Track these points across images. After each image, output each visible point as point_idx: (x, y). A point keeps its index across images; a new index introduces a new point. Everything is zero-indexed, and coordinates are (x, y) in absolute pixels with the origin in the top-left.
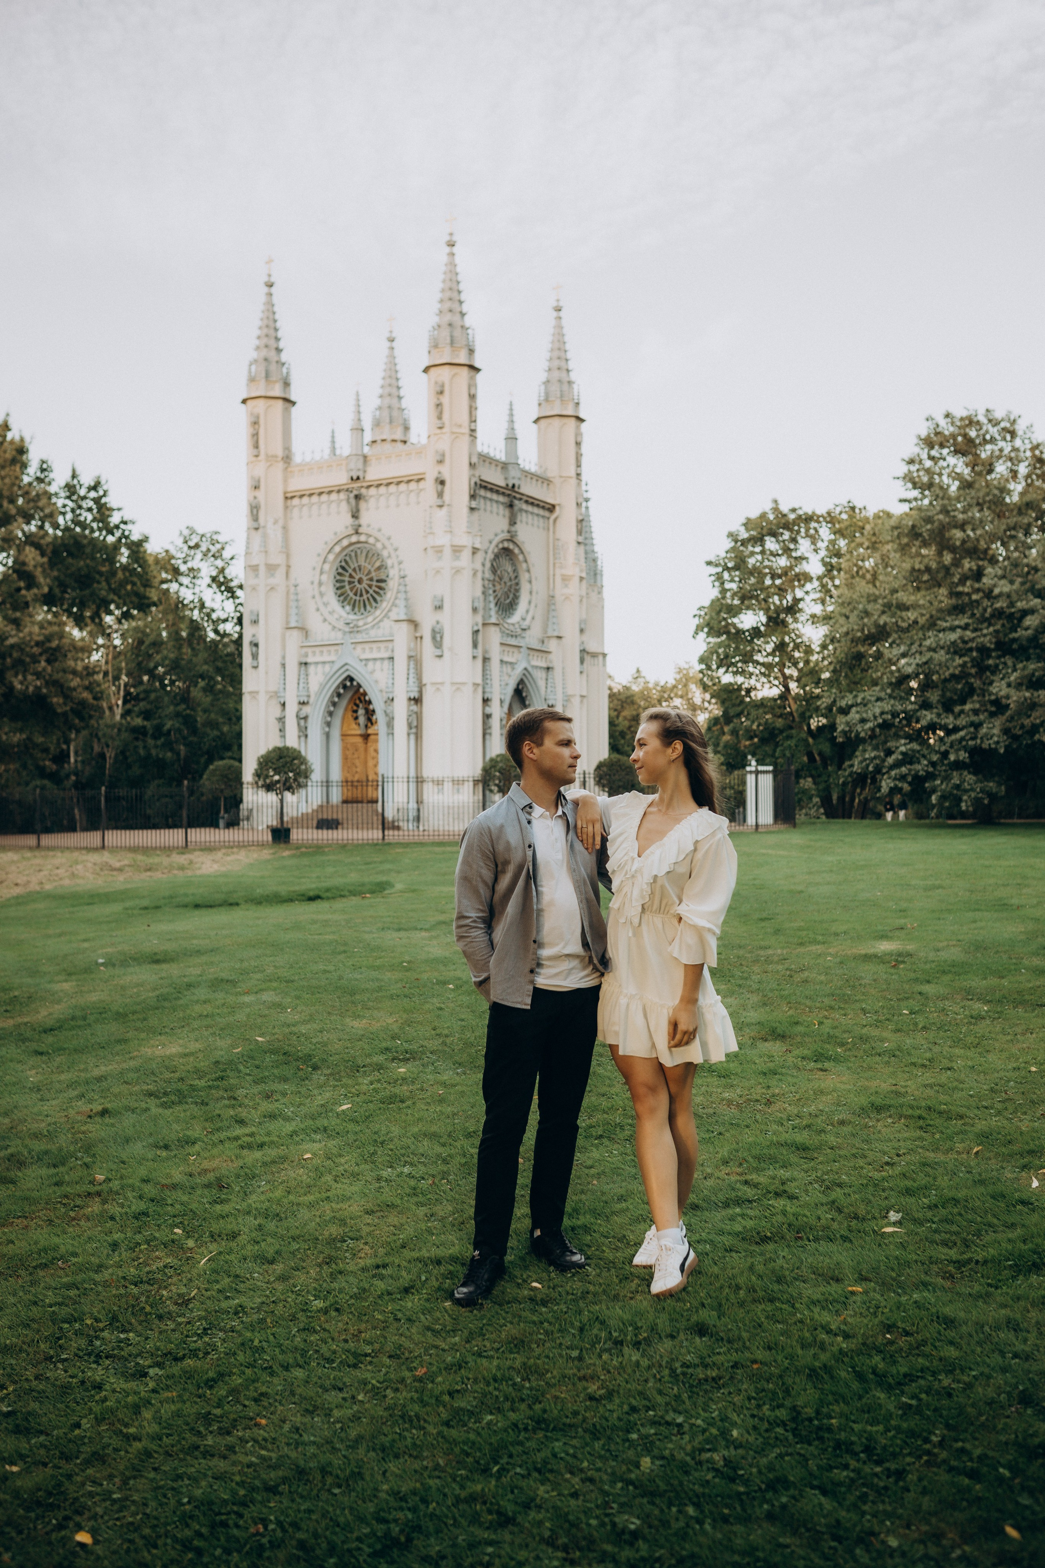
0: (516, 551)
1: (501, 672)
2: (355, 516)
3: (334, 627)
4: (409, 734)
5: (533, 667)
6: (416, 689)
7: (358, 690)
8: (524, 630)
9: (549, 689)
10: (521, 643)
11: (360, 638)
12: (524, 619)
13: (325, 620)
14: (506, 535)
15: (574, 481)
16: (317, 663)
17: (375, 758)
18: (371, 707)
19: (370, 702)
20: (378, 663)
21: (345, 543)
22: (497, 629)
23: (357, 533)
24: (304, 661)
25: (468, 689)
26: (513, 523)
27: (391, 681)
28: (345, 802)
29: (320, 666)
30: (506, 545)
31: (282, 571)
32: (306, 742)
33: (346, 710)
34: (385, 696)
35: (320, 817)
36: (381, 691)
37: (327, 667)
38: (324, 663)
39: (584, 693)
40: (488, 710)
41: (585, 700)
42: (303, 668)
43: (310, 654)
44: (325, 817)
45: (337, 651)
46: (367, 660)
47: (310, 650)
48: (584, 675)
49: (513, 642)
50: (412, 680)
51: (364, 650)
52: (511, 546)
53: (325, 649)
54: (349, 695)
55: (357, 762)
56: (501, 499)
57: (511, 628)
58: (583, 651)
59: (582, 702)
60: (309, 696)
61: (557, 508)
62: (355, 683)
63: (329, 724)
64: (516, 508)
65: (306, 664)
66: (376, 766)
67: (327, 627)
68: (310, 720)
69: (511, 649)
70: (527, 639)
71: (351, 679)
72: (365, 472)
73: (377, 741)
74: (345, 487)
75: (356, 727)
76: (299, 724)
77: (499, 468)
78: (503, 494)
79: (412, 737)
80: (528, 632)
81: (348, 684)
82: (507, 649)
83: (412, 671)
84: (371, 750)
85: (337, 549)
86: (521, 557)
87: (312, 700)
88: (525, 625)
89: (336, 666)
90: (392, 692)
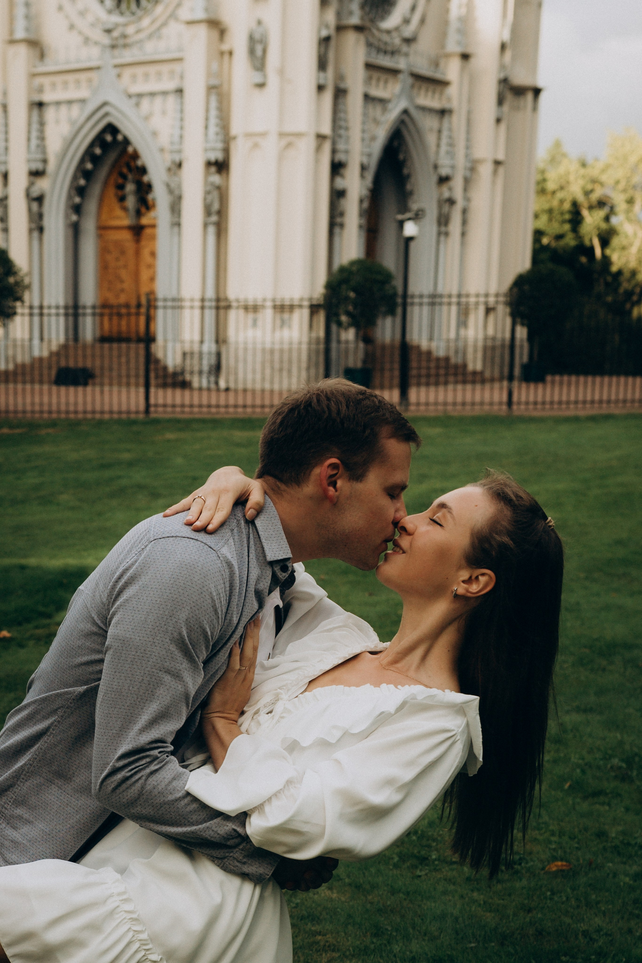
1: (365, 115)
3: (87, 40)
4: (206, 225)
5: (418, 108)
6: (220, 145)
7: (124, 151)
8: (408, 41)
9: (444, 148)
10: (401, 64)
11: (128, 56)
12: (407, 21)
13: (72, 27)
16: (58, 103)
17: (151, 266)
18: (145, 179)
19: (143, 170)
20: (158, 100)
22: (362, 38)
24: (37, 98)
27: (177, 132)
28: (103, 339)
29: (64, 109)
32: (41, 240)
33: (106, 183)
34: (169, 158)
35: (63, 364)
36: (162, 150)
37: (75, 110)
38: (70, 102)
39: (501, 156)
40: (340, 183)
41: (501, 170)
42: (35, 112)
43: (47, 88)
44: (72, 364)
45: (90, 81)
46: (140, 96)
47: (46, 81)
48: (503, 126)
49: (386, 61)
50: (213, 129)
51: (134, 77)
53: (71, 78)
54: (112, 156)
55: (123, 274)
57: (385, 38)
58: (504, 82)
59: (495, 172)
60: (45, 161)
62: (120, 137)
63: (77, 209)
65: (40, 105)
66: (152, 279)
67: (75, 39)
68: (47, 202)
69: (383, 77)
70: (412, 58)
71: (112, 129)
73: (153, 238)
75: (119, 212)
76: (30, 210)
79: (211, 230)
80: (414, 47)
81: (109, 138)
82: (376, 75)
83: (213, 113)
84: (146, 252)
87: (51, 167)
88: (408, 32)
89: (90, 107)
90: (180, 151)
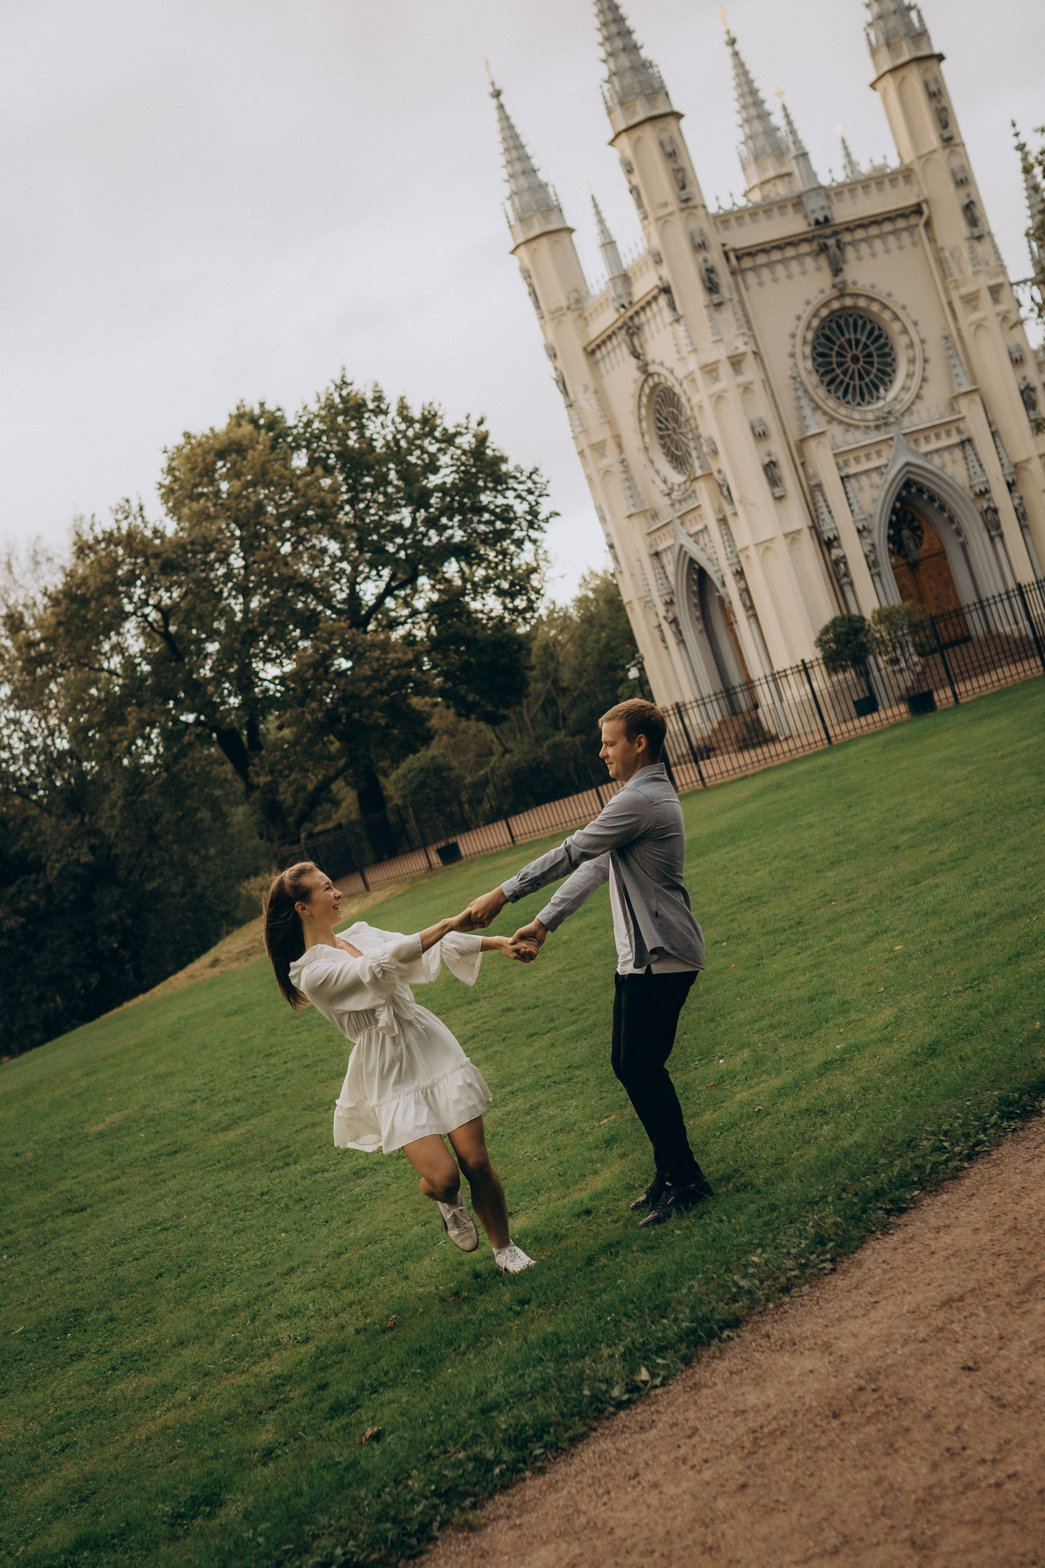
0: (862, 303)
2: (636, 355)
4: (748, 619)
5: (926, 454)
13: (661, 492)
14: (830, 293)
15: (941, 155)
21: (647, 390)
23: (648, 375)
25: (781, 546)
26: (837, 271)
30: (836, 305)
31: (611, 446)
38: (670, 548)
40: (835, 554)
42: (656, 559)
52: (848, 302)
56: (805, 248)
60: (673, 593)
61: (924, 207)
64: (833, 249)
65: (658, 553)
68: (680, 621)
72: (630, 294)
74: (619, 324)
77: (790, 210)
78: (807, 240)
79: (752, 620)
85: (644, 400)
86: (875, 307)
